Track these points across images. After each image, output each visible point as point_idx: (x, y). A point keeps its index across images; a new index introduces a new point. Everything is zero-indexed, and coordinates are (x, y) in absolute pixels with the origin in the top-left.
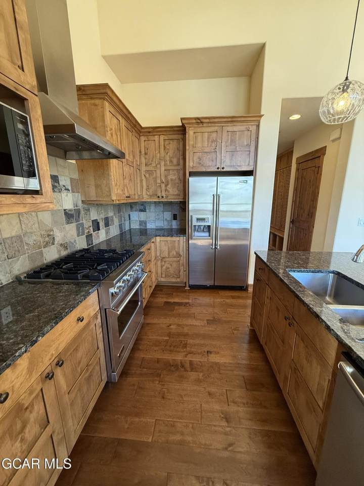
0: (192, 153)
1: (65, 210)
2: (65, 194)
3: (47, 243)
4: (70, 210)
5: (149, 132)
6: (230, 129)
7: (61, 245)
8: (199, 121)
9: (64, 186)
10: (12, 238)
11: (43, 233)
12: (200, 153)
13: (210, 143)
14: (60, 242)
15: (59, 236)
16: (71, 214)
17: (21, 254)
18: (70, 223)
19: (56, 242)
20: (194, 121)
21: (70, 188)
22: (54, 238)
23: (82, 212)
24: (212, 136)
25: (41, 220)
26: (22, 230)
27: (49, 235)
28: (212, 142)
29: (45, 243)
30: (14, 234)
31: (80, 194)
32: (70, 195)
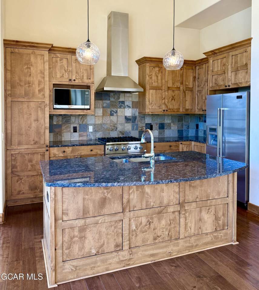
0: (211, 76)
1: (126, 116)
2: (127, 109)
3: (113, 129)
4: (129, 117)
5: (200, 63)
6: (234, 53)
7: (120, 132)
8: (213, 53)
9: (127, 105)
10: (98, 124)
11: (111, 124)
12: (216, 75)
13: (222, 67)
14: (120, 131)
15: (120, 128)
16: (129, 119)
17: (100, 131)
18: (128, 123)
19: (118, 130)
20: (211, 53)
21: (131, 106)
22: (117, 128)
23: (138, 119)
24: (223, 62)
25: (111, 120)
26: (103, 122)
27: (114, 126)
28: (223, 66)
29: (111, 129)
30: (99, 123)
31: (138, 109)
32: (130, 110)
